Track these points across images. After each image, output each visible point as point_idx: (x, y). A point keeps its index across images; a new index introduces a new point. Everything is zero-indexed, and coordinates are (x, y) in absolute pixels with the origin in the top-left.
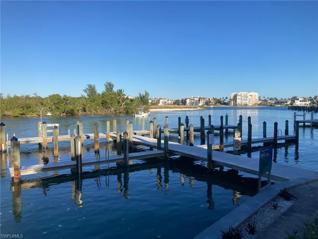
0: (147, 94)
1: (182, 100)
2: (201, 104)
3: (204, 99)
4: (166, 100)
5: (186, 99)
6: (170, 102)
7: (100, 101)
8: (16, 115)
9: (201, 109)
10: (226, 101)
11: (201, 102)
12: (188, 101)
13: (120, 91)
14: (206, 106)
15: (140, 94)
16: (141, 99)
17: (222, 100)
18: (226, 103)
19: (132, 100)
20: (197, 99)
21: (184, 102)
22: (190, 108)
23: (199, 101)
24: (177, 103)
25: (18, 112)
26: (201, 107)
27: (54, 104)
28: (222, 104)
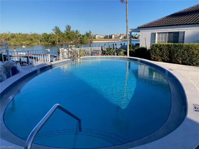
0: (90, 32)
1: (109, 36)
2: (121, 38)
3: (123, 35)
4: (99, 36)
5: (112, 35)
6: (102, 37)
7: (66, 36)
8: (28, 44)
9: (121, 41)
10: (136, 36)
11: (121, 37)
12: (113, 36)
13: (77, 31)
14: (124, 39)
15: (86, 32)
16: (87, 35)
17: (134, 36)
18: (136, 38)
19: (83, 36)
20: (119, 35)
21: (111, 37)
22: (115, 40)
23: (120, 36)
24: (106, 37)
25: (28, 42)
26: (121, 40)
27: (45, 38)
28: (134, 38)
